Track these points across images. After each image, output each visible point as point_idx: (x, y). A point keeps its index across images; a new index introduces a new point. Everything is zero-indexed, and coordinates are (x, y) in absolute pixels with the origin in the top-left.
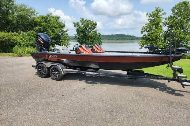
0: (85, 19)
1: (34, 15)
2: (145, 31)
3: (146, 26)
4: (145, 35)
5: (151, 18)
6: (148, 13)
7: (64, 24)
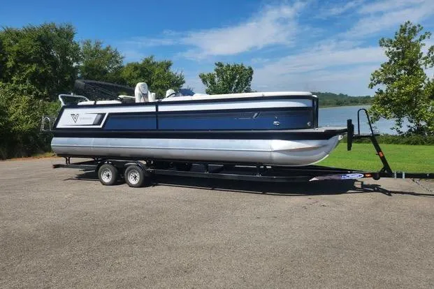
0: (225, 65)
1: (117, 62)
2: (379, 82)
3: (382, 68)
4: (381, 91)
5: (392, 49)
6: (386, 40)
7: (181, 79)
